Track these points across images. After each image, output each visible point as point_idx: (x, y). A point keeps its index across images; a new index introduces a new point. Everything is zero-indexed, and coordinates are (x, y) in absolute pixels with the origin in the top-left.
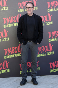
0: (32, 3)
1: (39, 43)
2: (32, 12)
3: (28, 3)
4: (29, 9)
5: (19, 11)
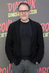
1: (39, 63)
4: (24, 13)
5: (9, 15)
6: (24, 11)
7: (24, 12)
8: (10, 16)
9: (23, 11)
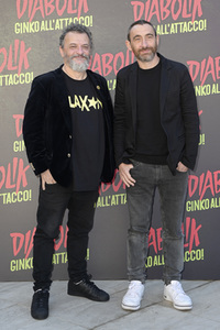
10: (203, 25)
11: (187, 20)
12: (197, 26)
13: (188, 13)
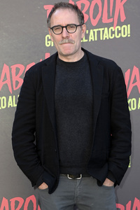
0: (75, 8)
2: (77, 44)
3: (56, 7)
5: (48, 40)
6: (66, 27)
7: (64, 29)
8: (49, 42)
9: (63, 27)
10: (126, 31)
11: (108, 26)
12: (119, 32)
13: (109, 17)
